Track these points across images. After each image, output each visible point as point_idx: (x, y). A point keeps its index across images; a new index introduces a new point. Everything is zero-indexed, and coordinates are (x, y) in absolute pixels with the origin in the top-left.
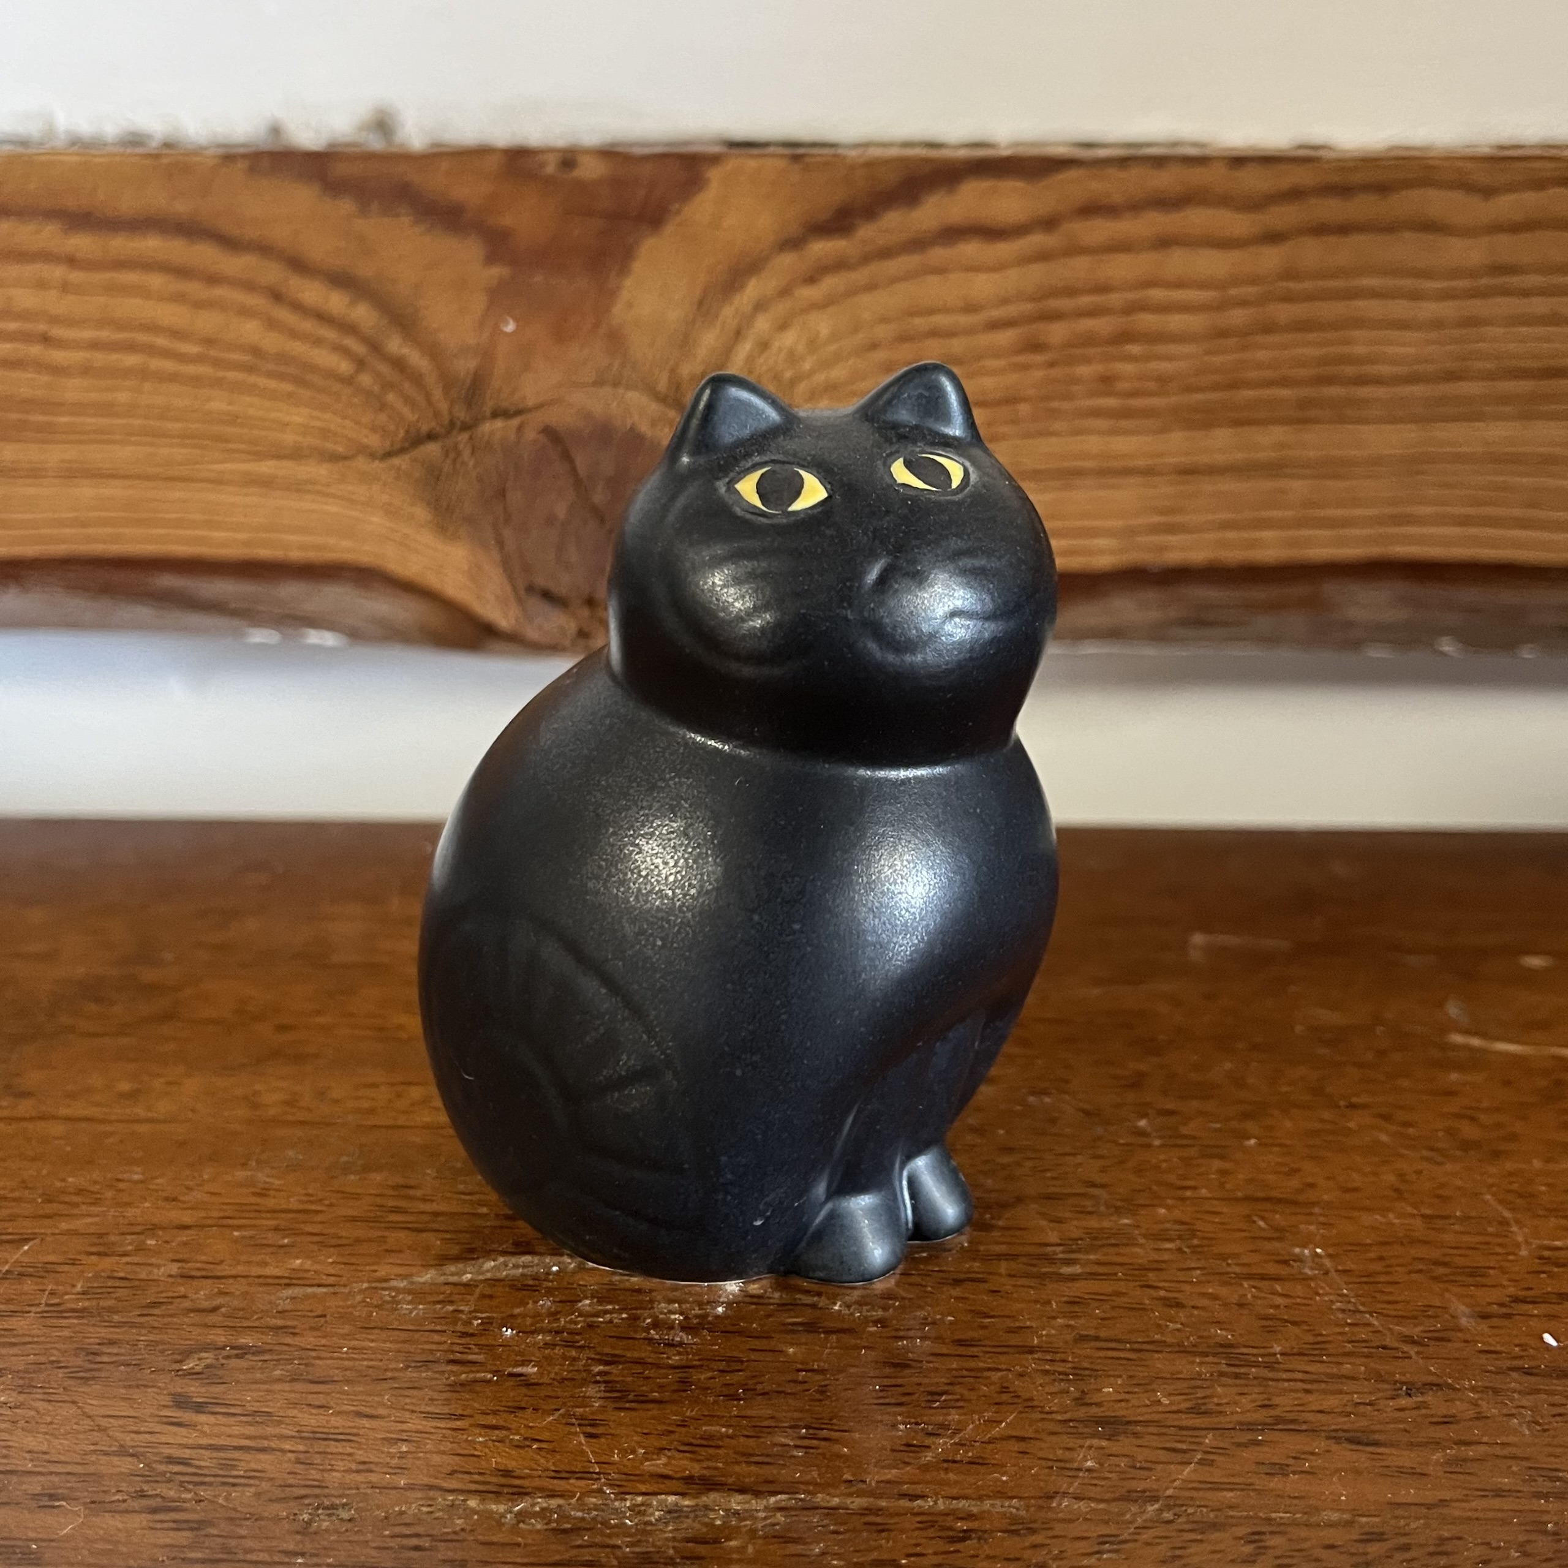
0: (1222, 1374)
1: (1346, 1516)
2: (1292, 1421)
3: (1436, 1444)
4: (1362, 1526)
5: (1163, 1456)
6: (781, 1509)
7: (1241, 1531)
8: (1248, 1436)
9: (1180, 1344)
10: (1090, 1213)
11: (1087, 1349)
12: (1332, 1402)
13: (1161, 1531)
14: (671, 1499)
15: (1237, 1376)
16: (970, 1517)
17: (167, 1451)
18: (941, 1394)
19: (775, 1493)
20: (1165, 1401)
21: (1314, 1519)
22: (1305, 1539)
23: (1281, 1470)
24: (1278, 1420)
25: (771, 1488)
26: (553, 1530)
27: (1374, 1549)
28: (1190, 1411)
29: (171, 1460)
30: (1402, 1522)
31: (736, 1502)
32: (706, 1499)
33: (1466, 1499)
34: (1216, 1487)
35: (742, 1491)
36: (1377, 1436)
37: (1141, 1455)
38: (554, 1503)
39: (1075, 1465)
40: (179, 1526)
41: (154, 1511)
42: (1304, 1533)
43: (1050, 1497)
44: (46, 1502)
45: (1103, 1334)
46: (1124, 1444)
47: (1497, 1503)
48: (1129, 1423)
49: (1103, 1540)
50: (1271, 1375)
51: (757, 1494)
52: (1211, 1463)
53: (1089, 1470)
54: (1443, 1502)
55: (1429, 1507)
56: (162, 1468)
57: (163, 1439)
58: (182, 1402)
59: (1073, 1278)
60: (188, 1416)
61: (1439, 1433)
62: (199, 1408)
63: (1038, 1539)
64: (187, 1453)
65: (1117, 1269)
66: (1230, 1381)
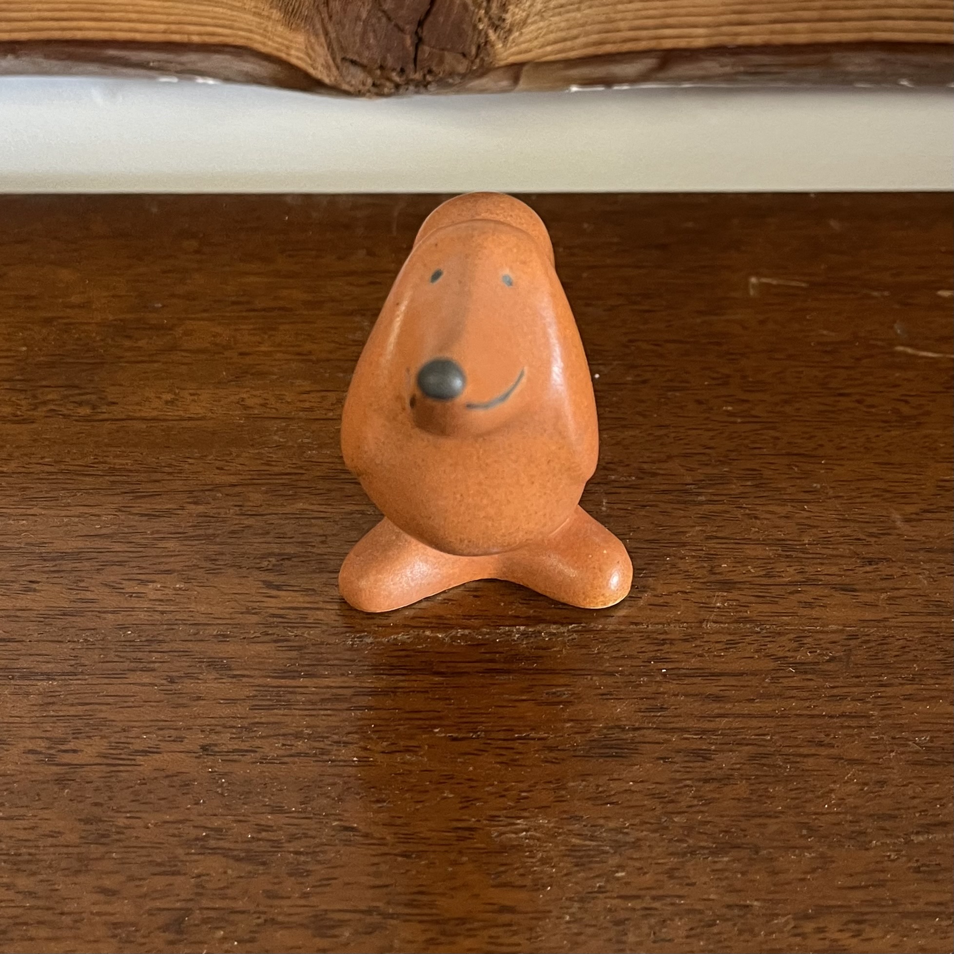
0: (780, 555)
1: (841, 628)
2: (814, 580)
3: (883, 590)
4: (847, 631)
5: (753, 599)
6: (575, 632)
7: (792, 636)
8: (793, 588)
9: (758, 540)
10: (707, 465)
11: (712, 543)
12: (834, 570)
13: (755, 637)
14: (522, 628)
15: (787, 556)
16: (665, 633)
17: (271, 611)
18: (643, 569)
19: (571, 624)
20: (752, 571)
21: (826, 629)
22: (821, 639)
23: (809, 605)
24: (808, 579)
25: (568, 621)
26: (469, 645)
27: (853, 643)
28: (765, 576)
29: (274, 616)
30: (866, 630)
31: (553, 629)
32: (539, 628)
33: (896, 617)
34: (779, 614)
35: (555, 623)
36: (855, 587)
37: (743, 599)
38: (467, 632)
39: (712, 605)
40: (291, 649)
41: (276, 641)
42: (821, 636)
43: (701, 622)
44: (221, 639)
45: (719, 535)
46: (735, 594)
47: (910, 619)
48: (736, 583)
49: (728, 642)
50: (803, 556)
51: (562, 624)
52: (776, 603)
53: (718, 608)
54: (886, 619)
55: (879, 621)
56: (272, 620)
57: (265, 605)
58: (269, 585)
59: (701, 503)
60: (274, 593)
61: (884, 584)
62: (278, 588)
63: (698, 643)
64: (282, 612)
65: (724, 498)
66: (784, 559)
